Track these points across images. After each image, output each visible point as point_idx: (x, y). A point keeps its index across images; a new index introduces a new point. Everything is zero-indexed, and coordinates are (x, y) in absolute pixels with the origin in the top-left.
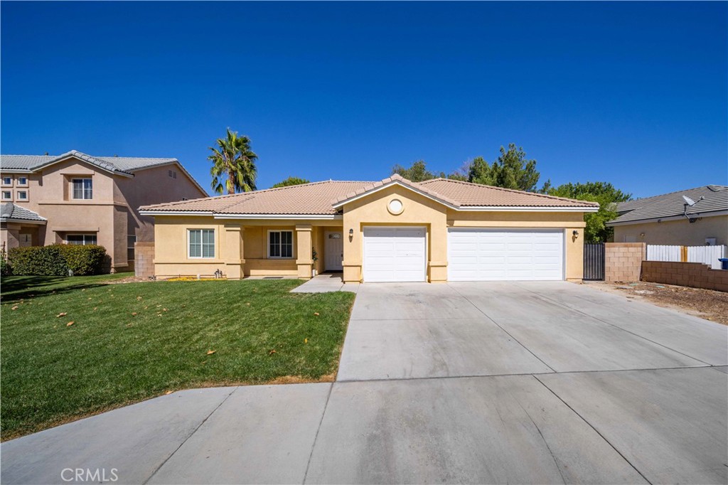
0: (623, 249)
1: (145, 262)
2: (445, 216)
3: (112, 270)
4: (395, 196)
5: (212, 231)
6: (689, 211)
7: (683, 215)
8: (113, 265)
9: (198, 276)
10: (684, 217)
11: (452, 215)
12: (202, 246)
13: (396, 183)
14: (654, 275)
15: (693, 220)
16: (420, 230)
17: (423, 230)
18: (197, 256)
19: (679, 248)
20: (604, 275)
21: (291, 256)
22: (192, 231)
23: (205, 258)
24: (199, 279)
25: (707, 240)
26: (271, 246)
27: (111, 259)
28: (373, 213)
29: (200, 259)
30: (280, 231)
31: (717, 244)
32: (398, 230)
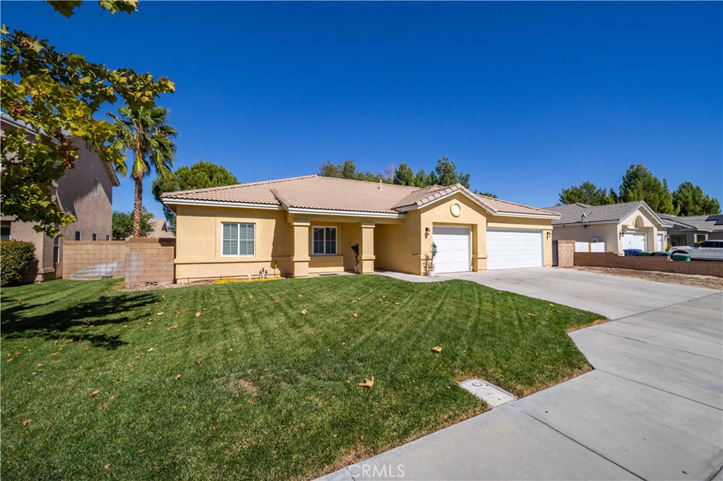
0: (566, 245)
1: (142, 263)
2: (485, 218)
3: (39, 278)
4: (455, 201)
5: (252, 225)
6: (585, 220)
7: (579, 222)
8: (41, 270)
9: (250, 276)
10: (581, 224)
11: (490, 218)
12: (238, 243)
13: (459, 191)
14: (583, 261)
15: (585, 226)
16: (465, 229)
17: (471, 229)
18: (232, 254)
19: (587, 244)
20: (558, 262)
21: (335, 252)
22: (226, 224)
23: (244, 256)
24: (250, 280)
25: (594, 239)
26: (315, 242)
27: (37, 261)
28: (440, 214)
29: (238, 257)
30: (324, 227)
31: (600, 241)
32: (451, 228)
